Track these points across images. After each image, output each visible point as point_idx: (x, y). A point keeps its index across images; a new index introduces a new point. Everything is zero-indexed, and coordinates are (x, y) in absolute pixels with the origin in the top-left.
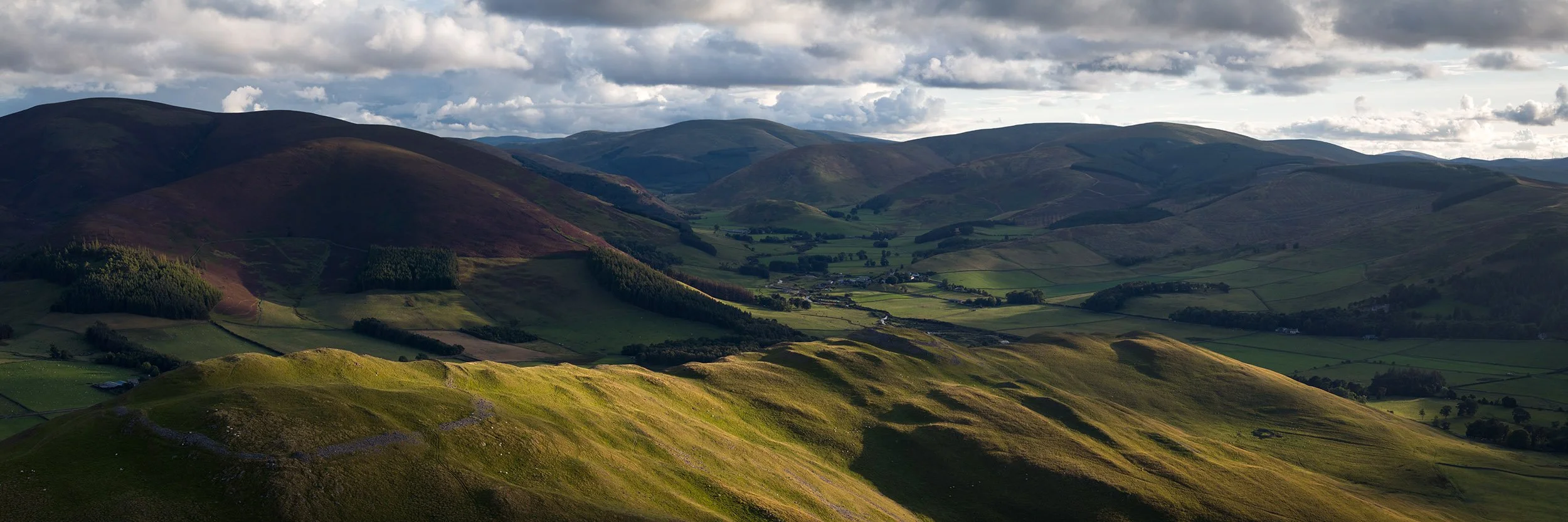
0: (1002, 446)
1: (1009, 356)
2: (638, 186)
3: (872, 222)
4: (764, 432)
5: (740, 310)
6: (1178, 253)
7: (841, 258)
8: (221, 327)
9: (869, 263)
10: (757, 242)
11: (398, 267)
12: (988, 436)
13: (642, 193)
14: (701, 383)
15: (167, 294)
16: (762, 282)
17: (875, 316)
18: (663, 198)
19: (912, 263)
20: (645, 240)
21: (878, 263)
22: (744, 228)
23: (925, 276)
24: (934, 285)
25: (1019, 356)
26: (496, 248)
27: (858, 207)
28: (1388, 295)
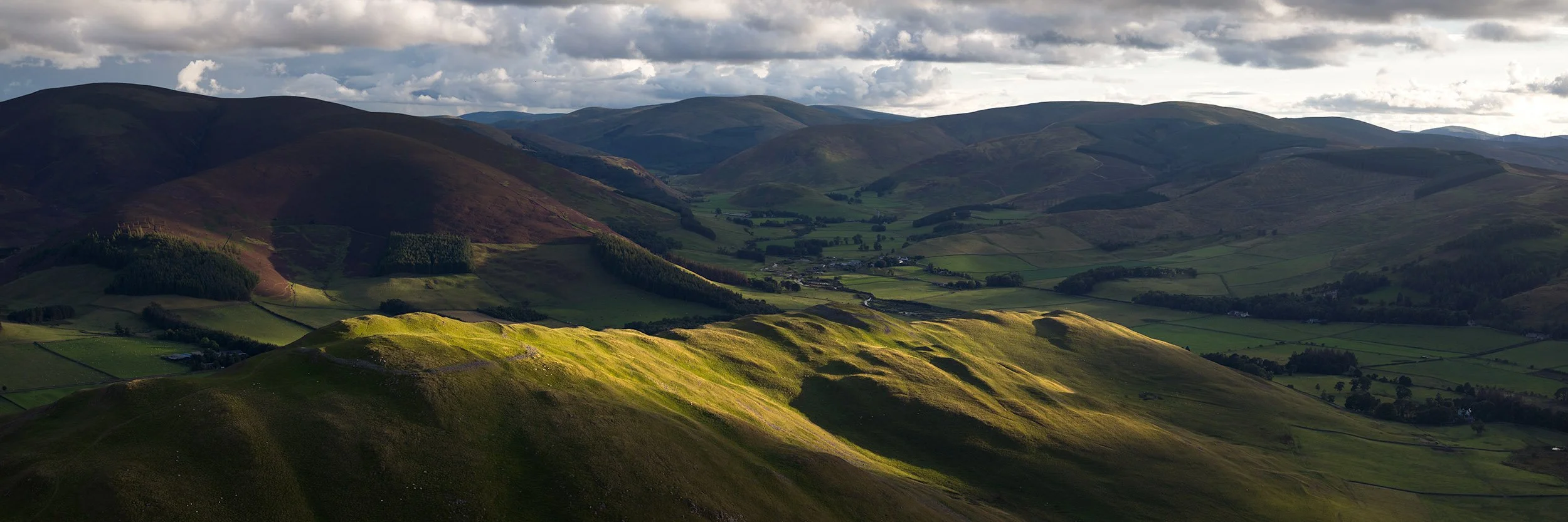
0: (905, 390)
1: (945, 329)
2: (640, 169)
3: (874, 205)
4: (727, 378)
5: (732, 292)
6: (1160, 238)
7: (837, 242)
8: (262, 308)
9: (863, 247)
10: (758, 226)
11: (418, 252)
12: (897, 384)
13: (644, 175)
14: (683, 343)
15: (212, 278)
16: (757, 266)
17: (859, 297)
18: (667, 180)
19: (903, 247)
20: (647, 224)
21: (872, 247)
22: (746, 211)
23: (914, 260)
24: (919, 268)
25: (950, 329)
26: (507, 235)
27: (862, 189)
28: (1342, 282)
